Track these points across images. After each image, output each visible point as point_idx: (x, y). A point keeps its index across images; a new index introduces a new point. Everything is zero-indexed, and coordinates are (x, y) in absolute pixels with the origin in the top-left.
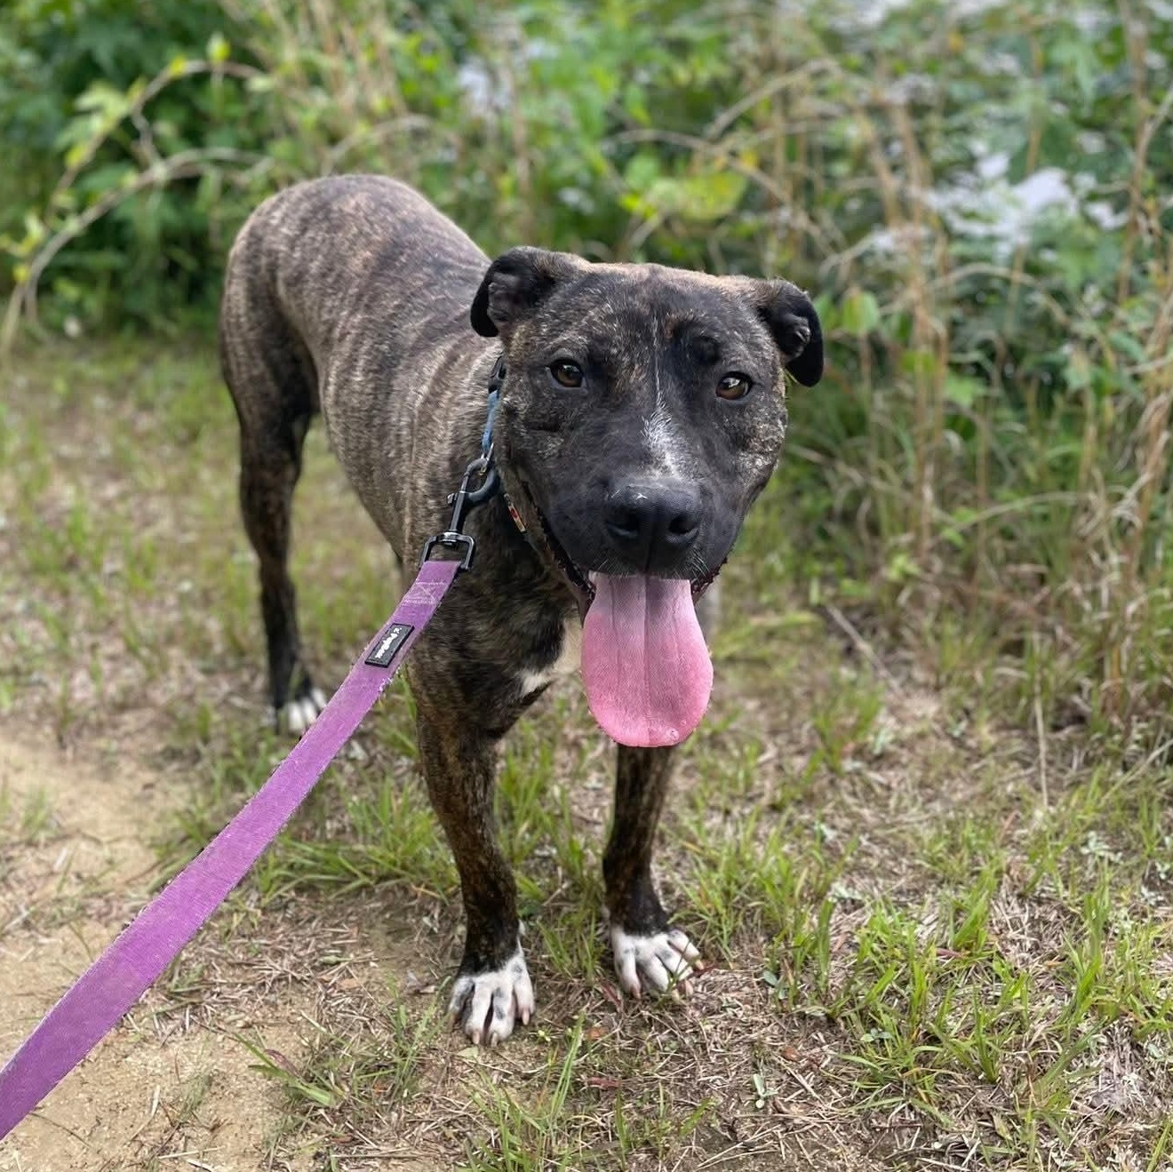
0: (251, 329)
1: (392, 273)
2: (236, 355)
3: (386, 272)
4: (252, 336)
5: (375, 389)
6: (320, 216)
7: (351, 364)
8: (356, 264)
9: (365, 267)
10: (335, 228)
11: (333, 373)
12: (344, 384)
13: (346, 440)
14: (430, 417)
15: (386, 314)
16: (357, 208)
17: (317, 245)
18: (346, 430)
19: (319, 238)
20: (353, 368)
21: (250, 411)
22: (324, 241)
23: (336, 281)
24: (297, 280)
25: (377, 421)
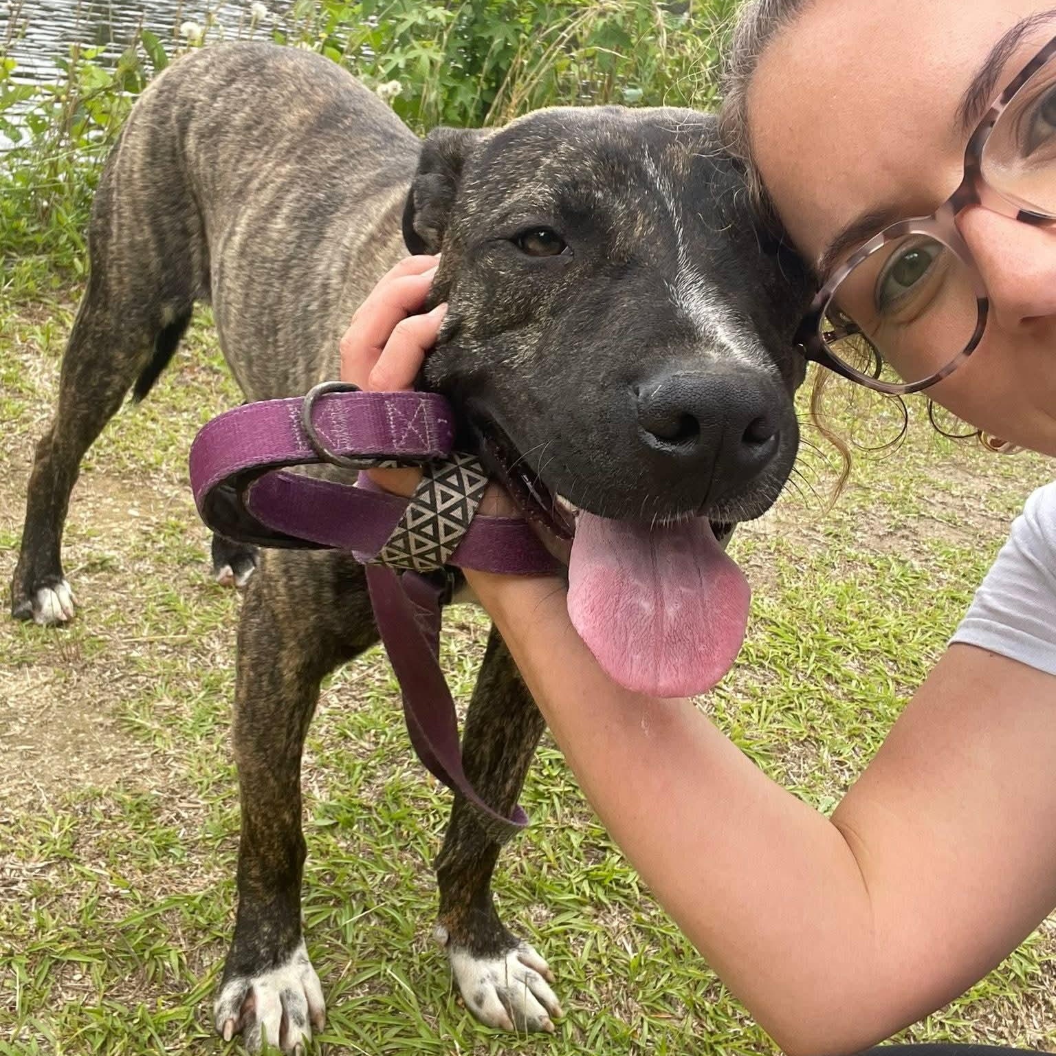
0: (145, 188)
1: (334, 133)
2: (120, 217)
3: (325, 131)
4: (143, 196)
5: (299, 237)
6: (252, 69)
7: (272, 210)
8: (290, 119)
9: (302, 123)
10: (268, 83)
11: (243, 221)
12: (258, 230)
13: (247, 295)
14: (373, 255)
15: (324, 165)
16: (296, 69)
17: (245, 96)
18: (248, 285)
19: (249, 90)
20: (273, 215)
21: (120, 282)
22: (254, 93)
23: (264, 134)
24: (214, 132)
25: (295, 272)
